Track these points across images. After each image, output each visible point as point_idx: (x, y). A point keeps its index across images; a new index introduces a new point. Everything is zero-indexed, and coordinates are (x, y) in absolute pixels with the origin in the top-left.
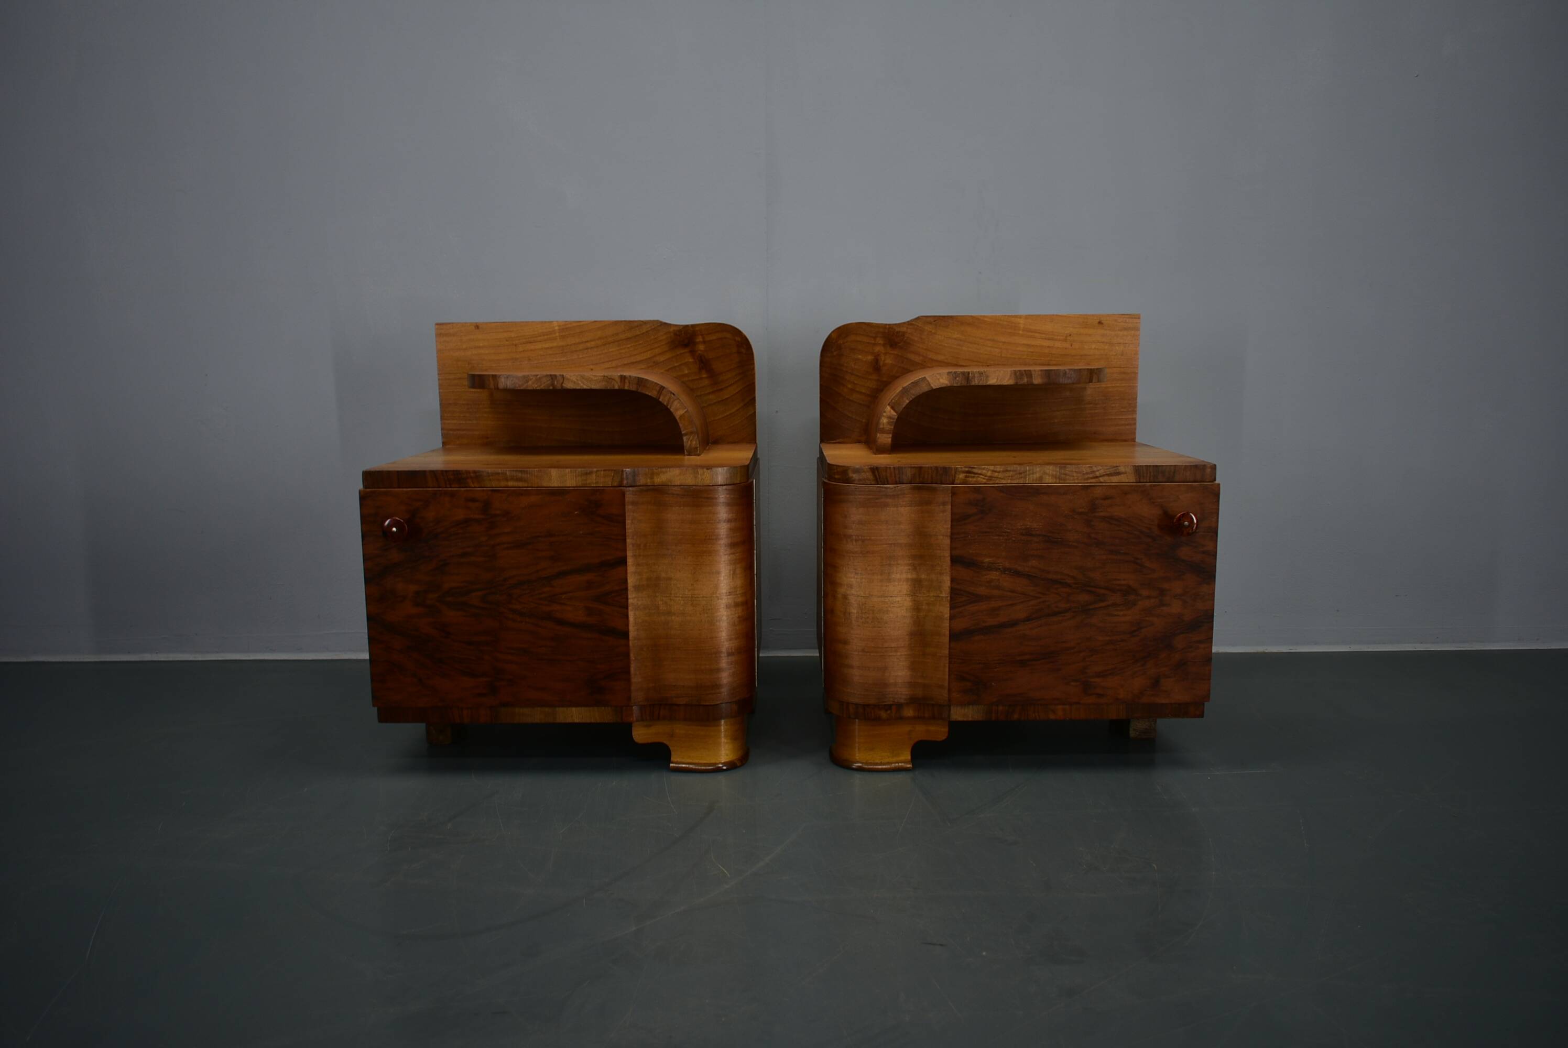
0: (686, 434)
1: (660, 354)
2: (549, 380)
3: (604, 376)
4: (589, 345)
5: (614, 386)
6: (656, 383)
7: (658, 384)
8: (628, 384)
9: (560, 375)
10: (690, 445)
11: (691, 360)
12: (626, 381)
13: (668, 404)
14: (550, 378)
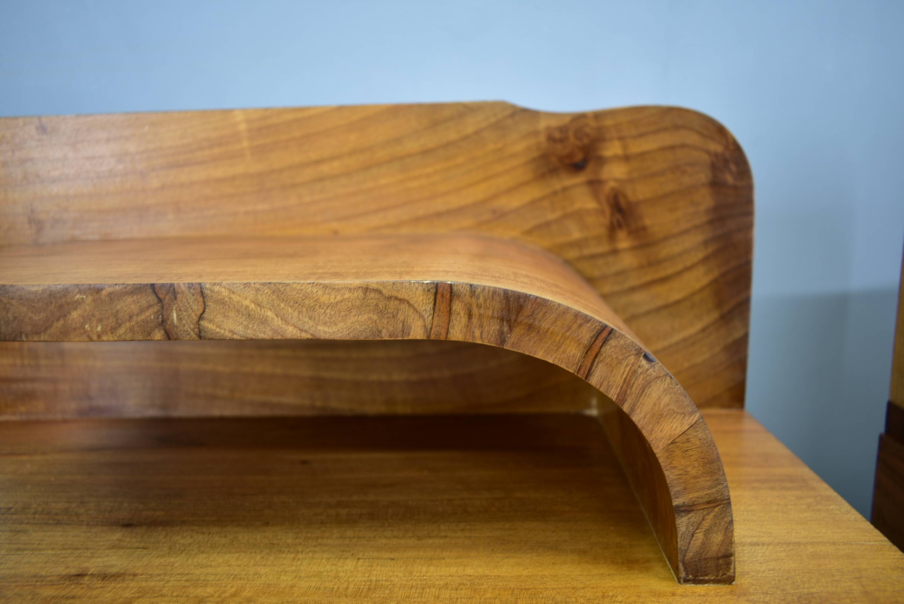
0: (688, 509)
1: (510, 191)
2: (150, 306)
3: (366, 289)
4: (325, 169)
5: (406, 329)
6: (577, 315)
7: (587, 319)
8: (464, 320)
9: (190, 286)
10: (703, 544)
11: (591, 205)
12: (457, 306)
13: (623, 395)
14: (152, 299)
